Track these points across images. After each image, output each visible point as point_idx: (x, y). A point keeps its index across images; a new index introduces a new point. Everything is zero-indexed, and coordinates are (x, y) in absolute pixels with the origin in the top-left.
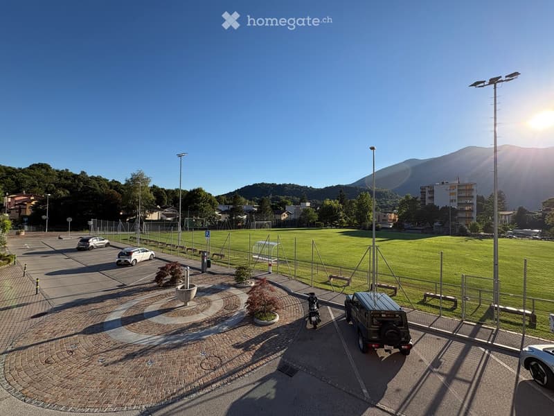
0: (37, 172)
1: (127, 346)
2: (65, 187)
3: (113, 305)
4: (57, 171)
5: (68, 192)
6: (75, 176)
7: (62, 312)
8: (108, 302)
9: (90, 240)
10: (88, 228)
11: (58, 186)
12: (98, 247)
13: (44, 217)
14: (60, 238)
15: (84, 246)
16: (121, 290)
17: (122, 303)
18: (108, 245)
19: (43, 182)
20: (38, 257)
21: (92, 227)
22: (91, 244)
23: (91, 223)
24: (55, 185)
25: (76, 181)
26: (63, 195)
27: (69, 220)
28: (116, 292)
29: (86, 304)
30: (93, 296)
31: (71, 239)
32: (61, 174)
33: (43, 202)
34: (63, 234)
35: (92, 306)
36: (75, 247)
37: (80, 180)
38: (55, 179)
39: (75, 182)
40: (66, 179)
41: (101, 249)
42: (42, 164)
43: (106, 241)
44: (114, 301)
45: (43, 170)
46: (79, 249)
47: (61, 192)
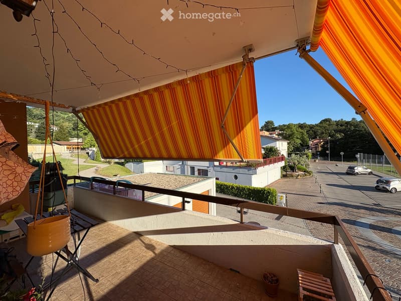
0: (324, 125)
1: (370, 241)
2: (340, 131)
3: (366, 214)
4: (335, 121)
5: (343, 135)
6: (347, 123)
7: (332, 206)
8: (363, 211)
9: (356, 168)
10: (356, 159)
11: (336, 131)
12: (362, 174)
13: (327, 152)
14: (336, 165)
15: (351, 172)
16: (375, 207)
17: (373, 215)
18: (370, 173)
19: (328, 130)
20: (323, 174)
21: (359, 159)
22: (356, 171)
23: (358, 156)
24: (335, 131)
25: (349, 126)
26: (340, 137)
27: (342, 153)
28: (371, 207)
29: (347, 207)
30: (352, 204)
31: (343, 166)
32: (338, 123)
33: (326, 143)
34: (338, 163)
35: (351, 209)
36: (345, 171)
37: (351, 125)
38: (335, 127)
39: (347, 127)
40: (341, 126)
41: (364, 176)
42: (327, 119)
43: (369, 170)
44: (368, 212)
45: (327, 122)
46: (347, 174)
47: (339, 135)
